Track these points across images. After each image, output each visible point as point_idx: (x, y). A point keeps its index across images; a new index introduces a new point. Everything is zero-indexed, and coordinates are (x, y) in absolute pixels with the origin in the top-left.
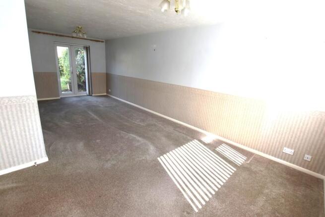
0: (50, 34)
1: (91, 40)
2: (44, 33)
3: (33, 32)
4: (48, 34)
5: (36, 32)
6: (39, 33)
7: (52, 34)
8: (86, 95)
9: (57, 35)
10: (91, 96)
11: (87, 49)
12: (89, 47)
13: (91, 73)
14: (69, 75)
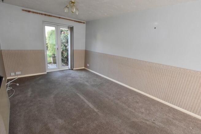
0: (39, 14)
1: (75, 21)
2: (34, 12)
3: (23, 10)
4: (37, 13)
5: (26, 11)
6: (29, 11)
7: (42, 14)
8: (68, 69)
9: (45, 15)
10: (73, 70)
11: (71, 29)
12: (73, 27)
13: (73, 50)
14: (52, 50)
